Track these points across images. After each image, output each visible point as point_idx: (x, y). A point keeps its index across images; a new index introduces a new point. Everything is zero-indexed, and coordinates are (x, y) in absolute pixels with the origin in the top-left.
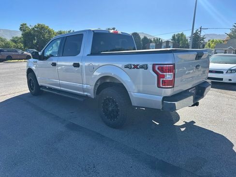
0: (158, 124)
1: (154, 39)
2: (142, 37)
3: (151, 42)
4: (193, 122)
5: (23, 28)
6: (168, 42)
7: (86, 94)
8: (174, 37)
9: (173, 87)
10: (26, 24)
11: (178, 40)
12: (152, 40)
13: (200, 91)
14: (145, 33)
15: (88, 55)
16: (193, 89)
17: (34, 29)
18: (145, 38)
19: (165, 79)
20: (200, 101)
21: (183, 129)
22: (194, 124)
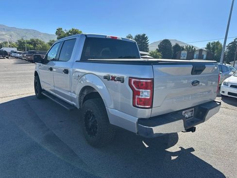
0: (147, 146)
1: (187, 47)
2: (173, 44)
3: (183, 49)
4: (192, 149)
5: (59, 32)
6: (201, 50)
7: (73, 103)
8: (208, 46)
9: (151, 107)
10: (61, 29)
11: (213, 49)
12: (185, 47)
13: (201, 113)
14: (178, 40)
15: (77, 61)
16: (191, 110)
17: (68, 33)
18: (177, 46)
19: (140, 97)
20: (198, 127)
21: (173, 158)
22: (192, 153)
